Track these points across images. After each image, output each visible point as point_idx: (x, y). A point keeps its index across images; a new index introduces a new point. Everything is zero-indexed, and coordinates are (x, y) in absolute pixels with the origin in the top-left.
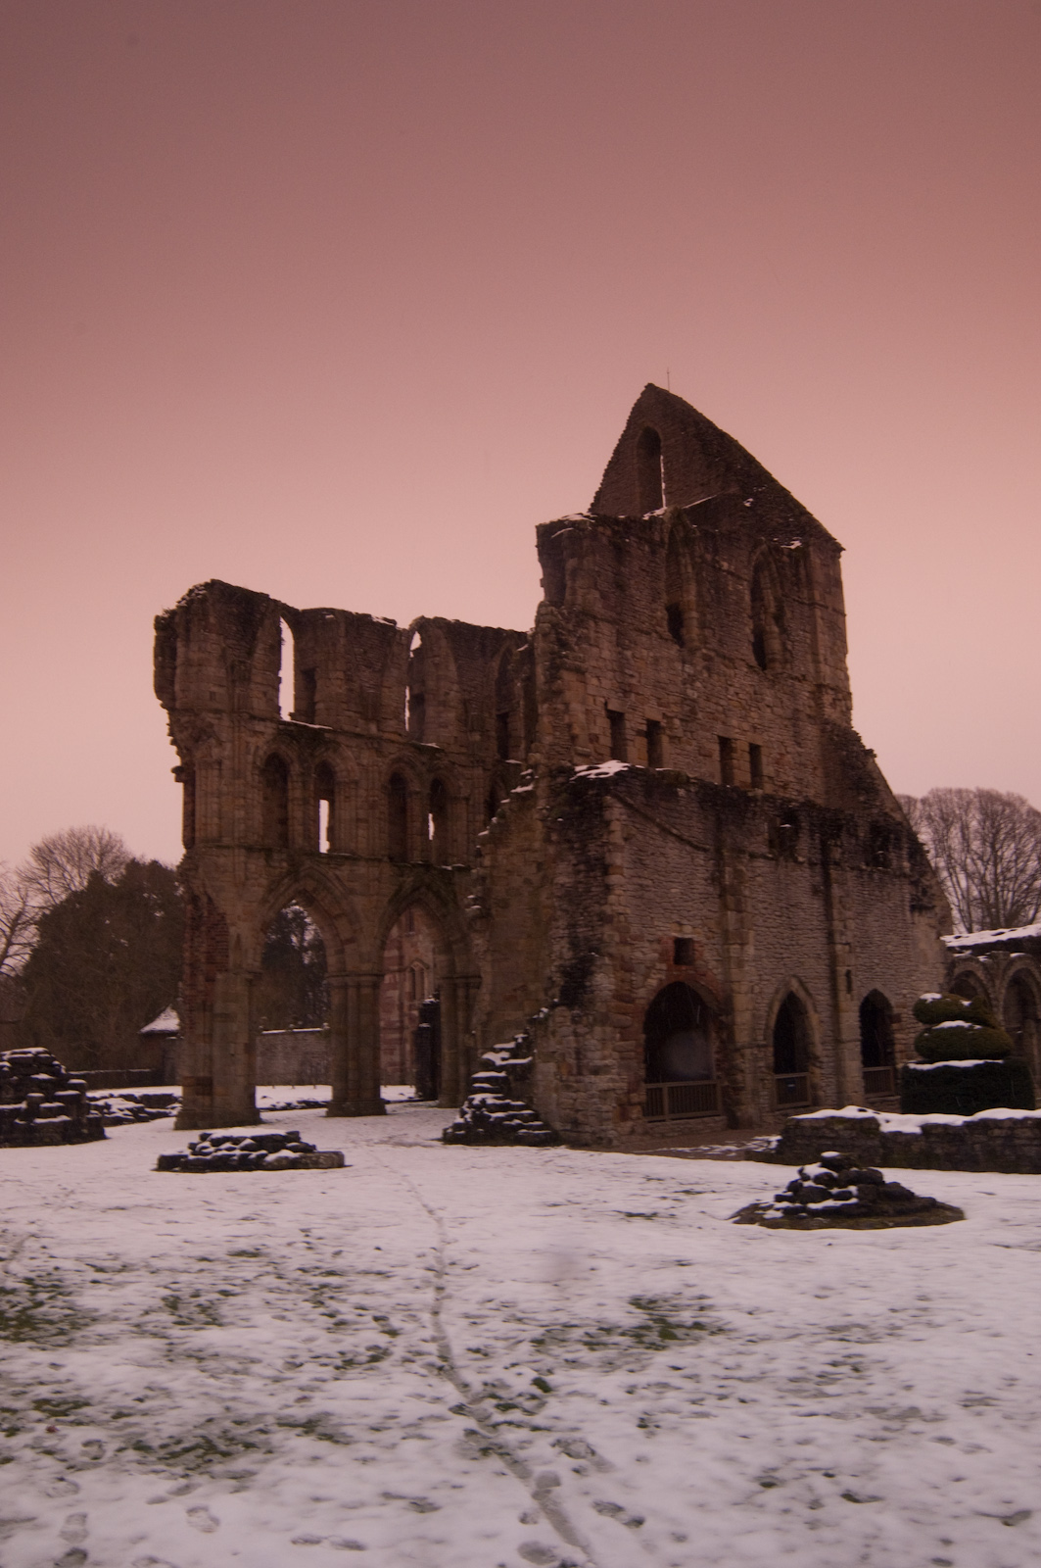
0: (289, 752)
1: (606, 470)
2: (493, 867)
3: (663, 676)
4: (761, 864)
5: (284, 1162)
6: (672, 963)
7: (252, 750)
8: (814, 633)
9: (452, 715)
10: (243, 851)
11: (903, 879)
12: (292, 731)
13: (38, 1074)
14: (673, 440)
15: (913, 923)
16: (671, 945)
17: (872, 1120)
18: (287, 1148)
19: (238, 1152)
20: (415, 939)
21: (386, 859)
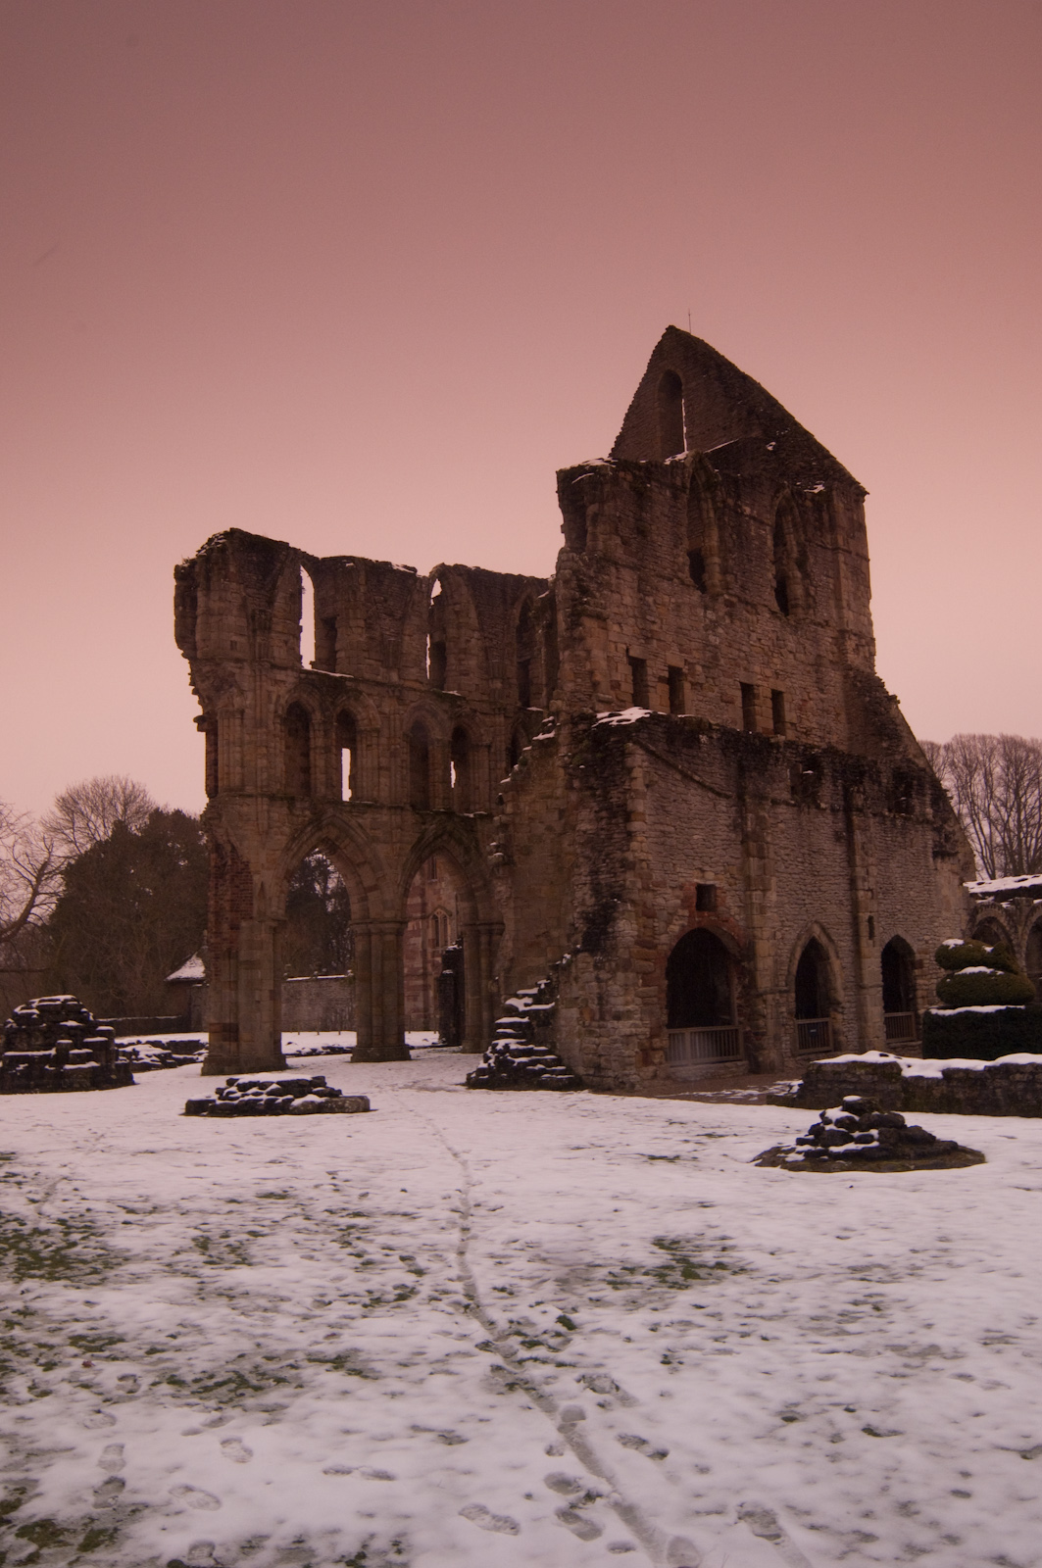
0: (311, 701)
1: (627, 415)
2: (514, 814)
3: (685, 622)
4: (785, 811)
5: (310, 1107)
6: (694, 909)
7: (274, 698)
8: (837, 578)
9: (473, 663)
10: (265, 799)
11: (925, 826)
12: (313, 680)
13: (67, 1021)
14: (694, 384)
15: (936, 869)
16: (693, 889)
17: (894, 1065)
18: (311, 1093)
19: (264, 1097)
20: (438, 887)
21: (408, 807)
